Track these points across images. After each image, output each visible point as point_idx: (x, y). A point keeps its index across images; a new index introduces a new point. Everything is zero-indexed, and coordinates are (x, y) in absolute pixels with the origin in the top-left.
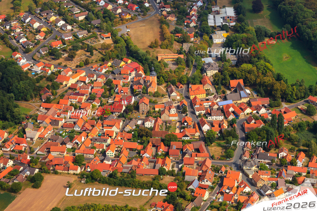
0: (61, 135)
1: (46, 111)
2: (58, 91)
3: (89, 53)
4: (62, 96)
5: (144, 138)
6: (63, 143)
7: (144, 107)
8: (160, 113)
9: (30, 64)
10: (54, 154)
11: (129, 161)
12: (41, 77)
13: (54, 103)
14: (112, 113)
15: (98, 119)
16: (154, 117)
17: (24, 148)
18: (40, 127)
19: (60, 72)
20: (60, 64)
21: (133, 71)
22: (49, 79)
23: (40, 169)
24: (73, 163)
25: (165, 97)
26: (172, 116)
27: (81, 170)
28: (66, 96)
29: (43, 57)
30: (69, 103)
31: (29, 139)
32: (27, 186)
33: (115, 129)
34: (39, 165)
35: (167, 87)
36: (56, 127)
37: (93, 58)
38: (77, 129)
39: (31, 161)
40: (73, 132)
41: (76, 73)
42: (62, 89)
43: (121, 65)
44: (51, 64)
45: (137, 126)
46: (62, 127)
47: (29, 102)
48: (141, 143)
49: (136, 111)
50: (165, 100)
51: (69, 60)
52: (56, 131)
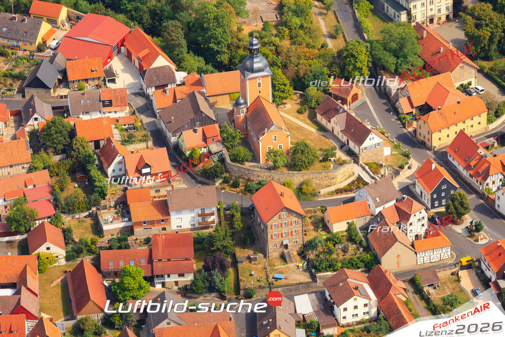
14: (150, 281)
21: (110, 57)
26: (422, 245)
35: (312, 112)
43: (38, 39)
49: (250, 252)
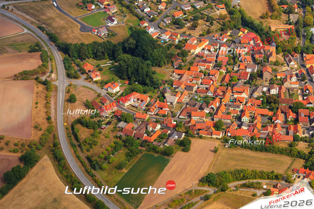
0: (197, 100)
1: (179, 77)
2: (187, 58)
3: (209, 23)
4: (191, 63)
5: (273, 104)
6: (201, 108)
7: (267, 75)
8: (283, 81)
9: (158, 32)
10: (195, 118)
11: (264, 127)
12: (170, 44)
13: (185, 69)
14: (239, 80)
15: (227, 85)
16: (278, 84)
18: (177, 92)
19: (186, 41)
20: (184, 33)
22: (178, 47)
23: (186, 133)
24: (214, 127)
25: (285, 66)
26: (293, 83)
27: (223, 134)
28: (195, 64)
29: (168, 26)
30: (199, 70)
31: (169, 104)
32: (177, 149)
33: (244, 95)
34: (183, 129)
35: (285, 56)
36: (190, 92)
37: (213, 27)
38: (210, 94)
40: (207, 97)
41: (200, 41)
42: (190, 57)
43: (239, 35)
44: (178, 34)
45: (264, 93)
46: (196, 92)
47: (162, 68)
48: (271, 109)
50: (285, 68)
51: (192, 29)
52: (191, 96)
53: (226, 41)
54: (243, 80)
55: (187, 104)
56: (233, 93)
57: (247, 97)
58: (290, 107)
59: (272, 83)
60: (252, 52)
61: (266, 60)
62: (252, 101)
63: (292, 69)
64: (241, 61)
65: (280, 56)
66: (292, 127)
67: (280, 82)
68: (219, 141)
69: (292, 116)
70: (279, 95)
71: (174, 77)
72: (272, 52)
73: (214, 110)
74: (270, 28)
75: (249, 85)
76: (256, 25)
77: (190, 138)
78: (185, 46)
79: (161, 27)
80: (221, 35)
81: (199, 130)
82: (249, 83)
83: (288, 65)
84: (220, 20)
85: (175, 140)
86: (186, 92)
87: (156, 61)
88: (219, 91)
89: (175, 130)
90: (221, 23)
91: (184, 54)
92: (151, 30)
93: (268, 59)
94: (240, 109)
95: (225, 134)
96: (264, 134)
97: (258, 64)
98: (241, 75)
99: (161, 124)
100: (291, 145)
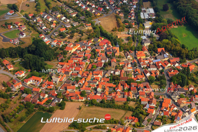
0: (71, 80)
1: (61, 67)
2: (67, 55)
3: (81, 34)
4: (69, 58)
5: (116, 81)
6: (73, 84)
7: (114, 64)
8: (123, 67)
9: (50, 41)
10: (69, 90)
11: (110, 94)
12: (56, 48)
13: (65, 62)
14: (97, 67)
15: (90, 71)
16: (120, 69)
17: (52, 87)
18: (59, 75)
19: (66, 45)
20: (66, 41)
21: (105, 44)
22: (61, 49)
23: (63, 99)
24: (80, 95)
25: (125, 58)
26: (129, 68)
27: (85, 99)
28: (71, 58)
29: (56, 37)
30: (73, 62)
31: (54, 82)
32: (57, 108)
33: (100, 76)
34: (62, 97)
35: (125, 53)
36: (68, 75)
37: (83, 37)
38: (79, 76)
39: (57, 95)
40: (77, 78)
41: (75, 45)
42: (69, 55)
43: (98, 41)
44: (62, 41)
45: (111, 74)
46: (71, 75)
47: (52, 62)
48: (114, 84)
49: (110, 66)
50: (124, 60)
51: (71, 39)
52: (68, 77)
53: (91, 45)
54: (100, 67)
55: (65, 82)
56: (93, 75)
57: (101, 77)
58: (126, 82)
59: (116, 68)
60: (105, 51)
61: (113, 55)
62: (104, 79)
63: (129, 60)
64: (99, 56)
65: (122, 53)
66: (127, 93)
67: (121, 67)
68: (83, 103)
69: (127, 87)
70: (120, 76)
71: (58, 67)
72: (117, 50)
73: (81, 85)
74: (117, 37)
75: (103, 70)
76: (109, 35)
77: (65, 102)
78: (65, 48)
79: (52, 37)
80: (88, 41)
81: (71, 97)
82: (103, 69)
83: (127, 58)
84: (88, 32)
85: (56, 103)
86: (65, 75)
87: (47, 58)
88: (84, 74)
89: (57, 97)
90: (88, 34)
91: (65, 53)
92: (46, 40)
93: (114, 55)
94: (96, 84)
95: (87, 98)
96: (110, 97)
97: (109, 58)
98: (99, 64)
99: (48, 95)
100: (125, 104)
